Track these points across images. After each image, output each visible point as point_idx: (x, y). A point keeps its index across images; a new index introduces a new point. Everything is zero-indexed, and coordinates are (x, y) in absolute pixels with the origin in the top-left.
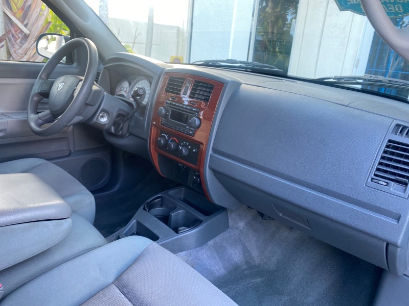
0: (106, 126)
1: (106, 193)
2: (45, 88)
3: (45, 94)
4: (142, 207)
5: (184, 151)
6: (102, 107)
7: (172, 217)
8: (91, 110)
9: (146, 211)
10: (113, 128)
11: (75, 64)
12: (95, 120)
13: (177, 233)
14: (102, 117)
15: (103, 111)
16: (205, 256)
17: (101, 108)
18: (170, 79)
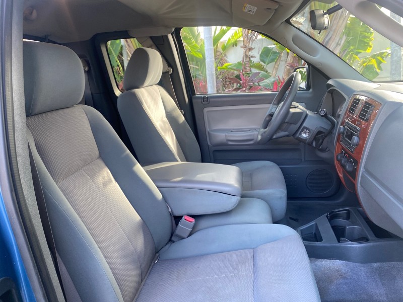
0: (307, 141)
1: (329, 202)
2: (273, 111)
3: (271, 115)
4: (326, 214)
5: (347, 167)
6: (305, 125)
7: (347, 230)
8: (294, 127)
9: (328, 218)
10: (314, 143)
11: (311, 90)
12: (298, 135)
13: (339, 242)
14: (305, 133)
15: (305, 128)
16: (363, 274)
17: (303, 126)
18: (353, 101)
